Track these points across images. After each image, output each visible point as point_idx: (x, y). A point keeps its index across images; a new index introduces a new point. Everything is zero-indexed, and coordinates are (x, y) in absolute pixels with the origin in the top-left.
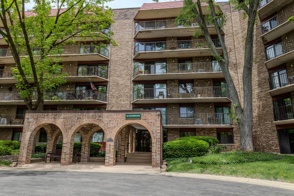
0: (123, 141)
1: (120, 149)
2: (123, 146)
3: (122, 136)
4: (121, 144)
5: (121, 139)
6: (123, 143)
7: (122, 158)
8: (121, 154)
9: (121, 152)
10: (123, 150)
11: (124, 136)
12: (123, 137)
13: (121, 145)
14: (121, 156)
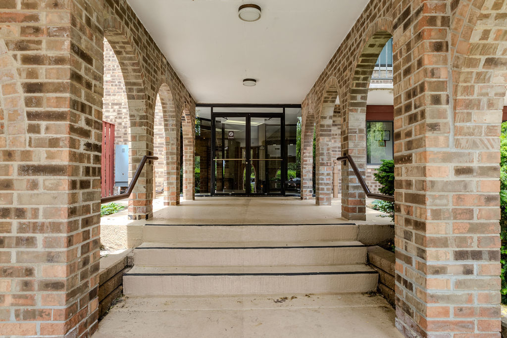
0: (49, 116)
1: (20, 213)
2: (51, 179)
3: (36, 60)
4: (26, 155)
5: (22, 95)
6: (54, 143)
7: (42, 314)
8: (29, 272)
9: (30, 242)
10: (56, 227)
11: (60, 61)
12: (44, 74)
13: (25, 170)
14: (26, 285)
